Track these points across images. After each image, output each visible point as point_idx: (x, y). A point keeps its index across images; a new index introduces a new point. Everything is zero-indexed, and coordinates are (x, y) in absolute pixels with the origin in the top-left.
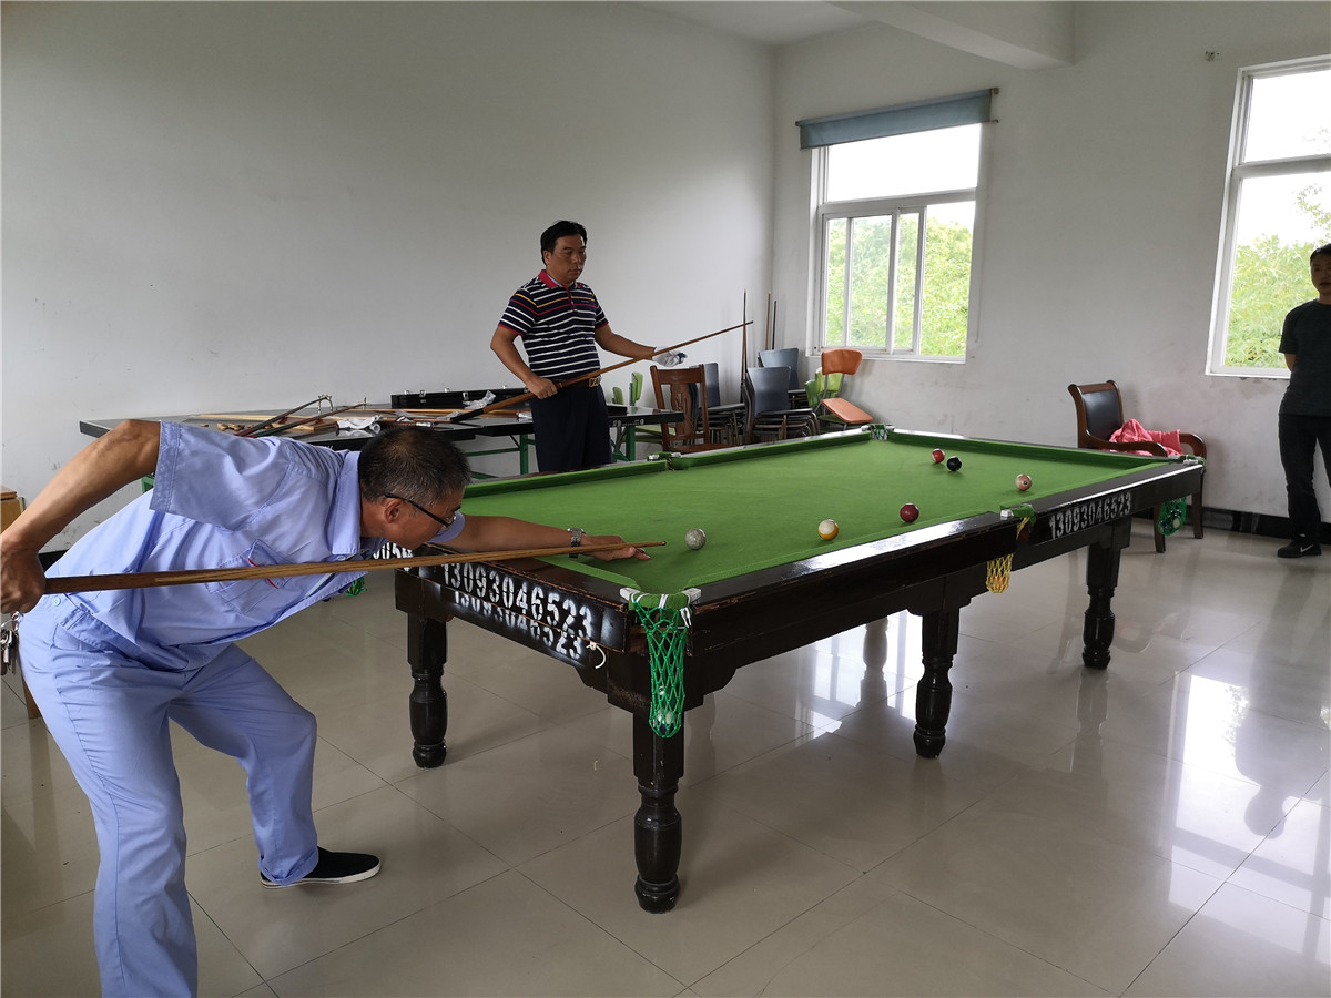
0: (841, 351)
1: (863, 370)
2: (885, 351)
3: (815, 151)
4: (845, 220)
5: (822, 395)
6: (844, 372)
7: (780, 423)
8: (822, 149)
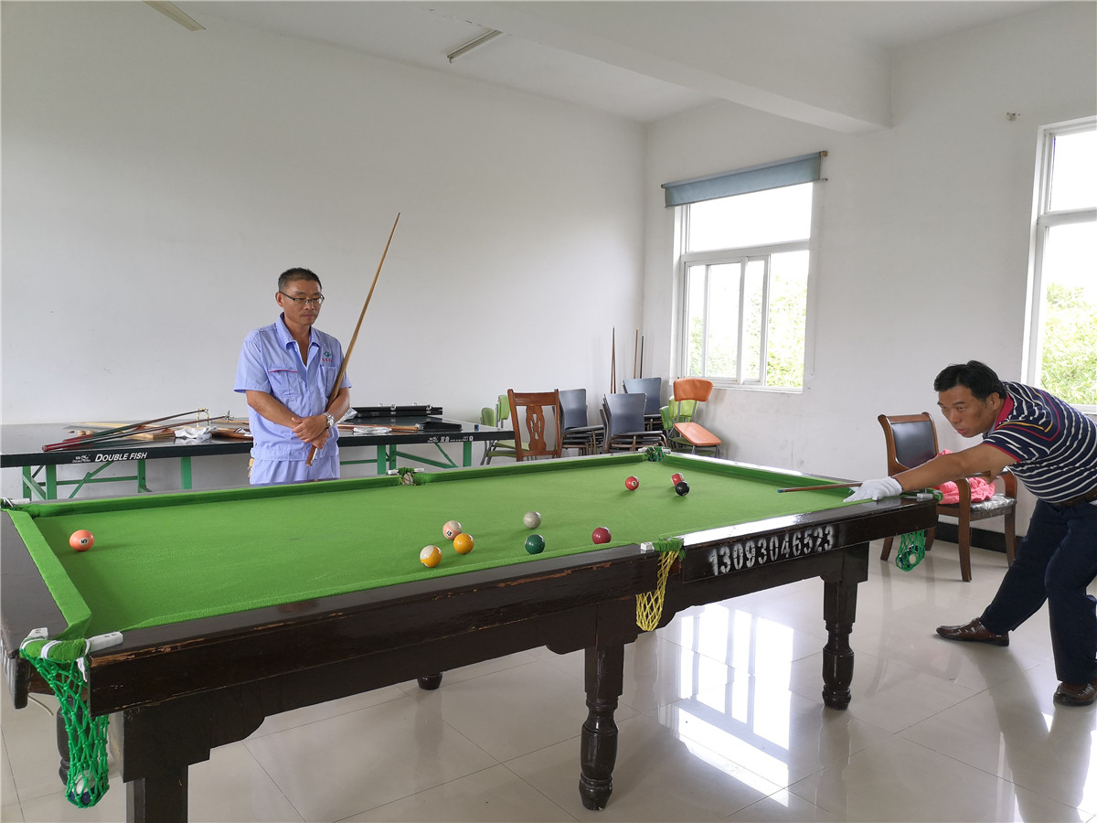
0: (693, 380)
1: (716, 397)
2: (736, 381)
3: (677, 209)
4: (704, 267)
5: (676, 419)
6: (696, 400)
7: (631, 443)
8: (684, 206)
